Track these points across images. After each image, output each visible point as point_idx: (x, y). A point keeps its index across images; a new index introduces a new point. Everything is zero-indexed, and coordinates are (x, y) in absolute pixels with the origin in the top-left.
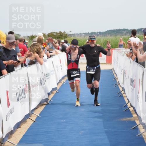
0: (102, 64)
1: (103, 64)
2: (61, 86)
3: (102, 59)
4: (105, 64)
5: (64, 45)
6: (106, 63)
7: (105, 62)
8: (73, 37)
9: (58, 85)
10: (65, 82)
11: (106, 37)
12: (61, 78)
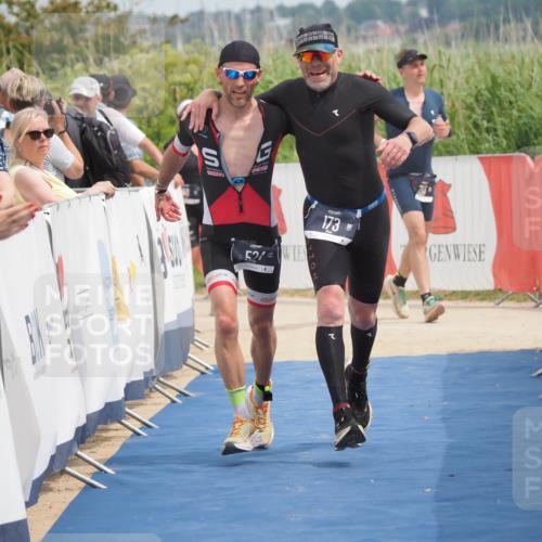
0: (461, 303)
1: (465, 295)
2: (73, 504)
3: (456, 247)
4: (481, 296)
5: (100, 118)
6: (498, 290)
7: (488, 284)
8: (180, 46)
9: (43, 499)
10: (109, 471)
11: (494, 48)
12: (67, 435)
